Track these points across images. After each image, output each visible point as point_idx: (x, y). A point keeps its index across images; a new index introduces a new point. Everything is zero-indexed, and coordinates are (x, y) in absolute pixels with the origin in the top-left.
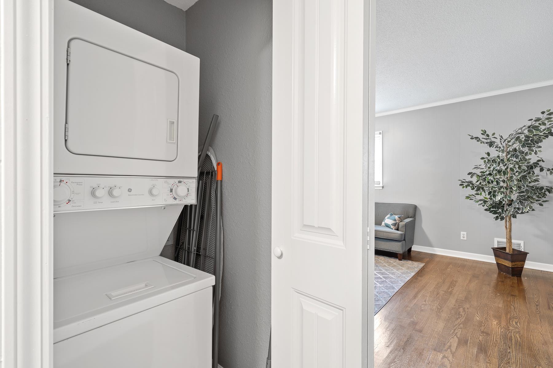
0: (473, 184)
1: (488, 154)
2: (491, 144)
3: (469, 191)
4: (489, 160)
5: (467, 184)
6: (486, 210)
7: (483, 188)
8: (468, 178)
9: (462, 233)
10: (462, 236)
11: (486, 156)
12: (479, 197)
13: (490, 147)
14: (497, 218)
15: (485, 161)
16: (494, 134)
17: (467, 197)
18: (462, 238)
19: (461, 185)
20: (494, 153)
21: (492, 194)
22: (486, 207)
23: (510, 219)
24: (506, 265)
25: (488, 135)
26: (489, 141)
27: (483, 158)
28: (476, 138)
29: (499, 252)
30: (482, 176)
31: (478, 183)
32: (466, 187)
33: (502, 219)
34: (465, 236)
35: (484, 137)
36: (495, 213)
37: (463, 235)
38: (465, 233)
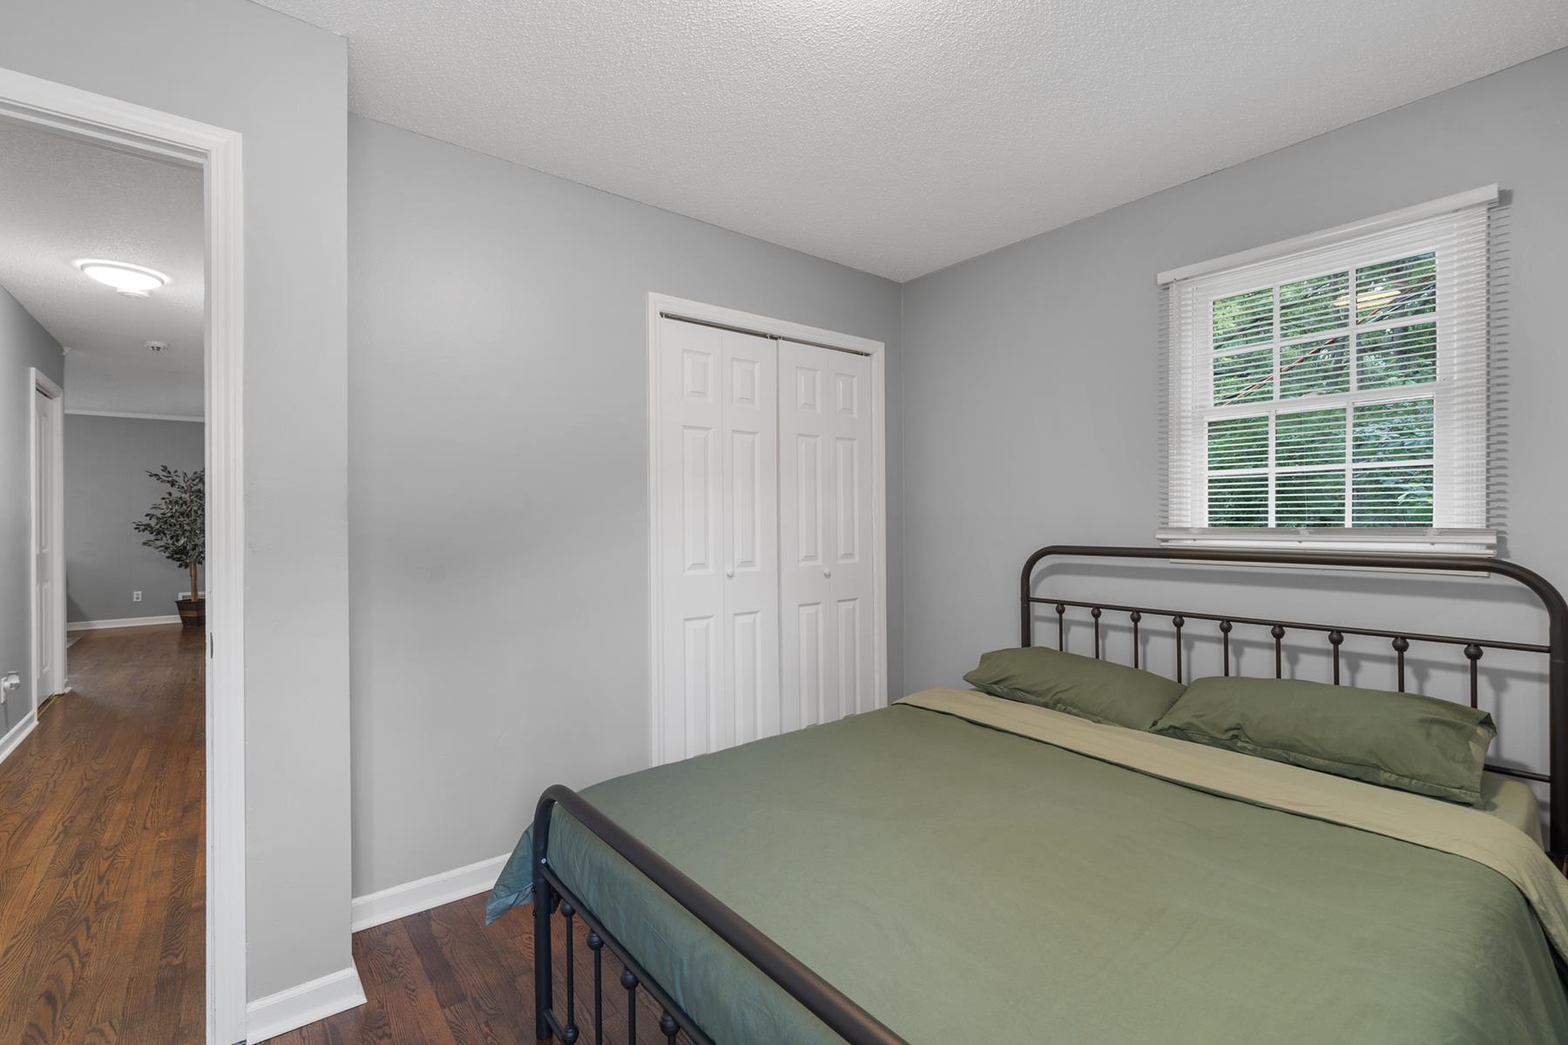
0: (151, 528)
1: (170, 494)
2: (173, 483)
3: (147, 536)
4: (170, 501)
5: (143, 527)
6: (168, 557)
7: (163, 532)
8: (146, 521)
9: (135, 593)
10: (135, 596)
11: (168, 496)
12: (159, 543)
13: (172, 486)
14: (180, 566)
15: (166, 502)
16: (176, 472)
17: (145, 544)
18: (135, 600)
19: (136, 528)
20: (176, 493)
21: (176, 538)
22: (167, 554)
23: (195, 566)
24: (192, 616)
25: (169, 472)
26: (170, 479)
27: (163, 499)
28: (156, 475)
29: (183, 606)
30: (163, 519)
31: (158, 527)
32: (143, 530)
33: (187, 566)
34: (140, 597)
35: (165, 474)
36: (179, 560)
37: (137, 595)
38: (140, 593)
